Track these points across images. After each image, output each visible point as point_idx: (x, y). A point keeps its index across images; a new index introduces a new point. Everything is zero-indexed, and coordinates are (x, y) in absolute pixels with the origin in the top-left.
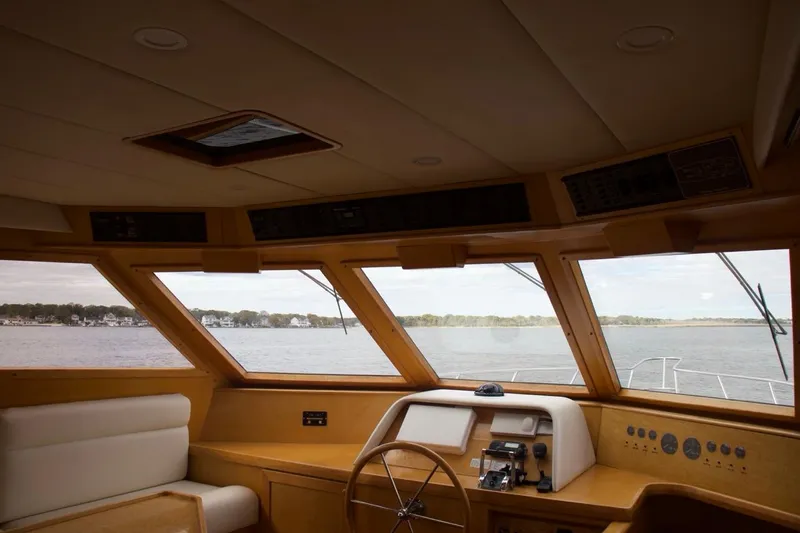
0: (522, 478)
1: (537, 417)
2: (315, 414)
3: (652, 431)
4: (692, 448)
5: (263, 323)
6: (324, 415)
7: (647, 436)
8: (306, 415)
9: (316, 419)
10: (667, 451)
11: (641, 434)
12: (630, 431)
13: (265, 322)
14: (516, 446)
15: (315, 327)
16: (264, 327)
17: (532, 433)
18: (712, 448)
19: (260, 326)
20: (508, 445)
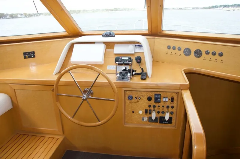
0: (134, 73)
1: (134, 45)
2: (29, 53)
3: (179, 47)
4: (198, 53)
5: (7, 17)
6: (33, 53)
7: (177, 49)
8: (25, 54)
9: (30, 55)
10: (186, 55)
11: (174, 48)
12: (169, 48)
13: (8, 17)
14: (127, 58)
15: (27, 17)
16: (8, 18)
17: (133, 52)
18: (208, 53)
19: (6, 18)
20: (123, 58)
